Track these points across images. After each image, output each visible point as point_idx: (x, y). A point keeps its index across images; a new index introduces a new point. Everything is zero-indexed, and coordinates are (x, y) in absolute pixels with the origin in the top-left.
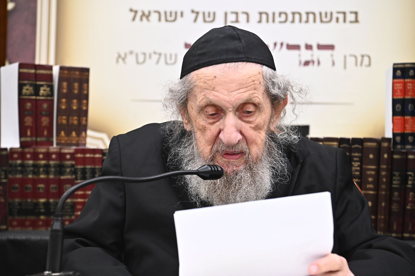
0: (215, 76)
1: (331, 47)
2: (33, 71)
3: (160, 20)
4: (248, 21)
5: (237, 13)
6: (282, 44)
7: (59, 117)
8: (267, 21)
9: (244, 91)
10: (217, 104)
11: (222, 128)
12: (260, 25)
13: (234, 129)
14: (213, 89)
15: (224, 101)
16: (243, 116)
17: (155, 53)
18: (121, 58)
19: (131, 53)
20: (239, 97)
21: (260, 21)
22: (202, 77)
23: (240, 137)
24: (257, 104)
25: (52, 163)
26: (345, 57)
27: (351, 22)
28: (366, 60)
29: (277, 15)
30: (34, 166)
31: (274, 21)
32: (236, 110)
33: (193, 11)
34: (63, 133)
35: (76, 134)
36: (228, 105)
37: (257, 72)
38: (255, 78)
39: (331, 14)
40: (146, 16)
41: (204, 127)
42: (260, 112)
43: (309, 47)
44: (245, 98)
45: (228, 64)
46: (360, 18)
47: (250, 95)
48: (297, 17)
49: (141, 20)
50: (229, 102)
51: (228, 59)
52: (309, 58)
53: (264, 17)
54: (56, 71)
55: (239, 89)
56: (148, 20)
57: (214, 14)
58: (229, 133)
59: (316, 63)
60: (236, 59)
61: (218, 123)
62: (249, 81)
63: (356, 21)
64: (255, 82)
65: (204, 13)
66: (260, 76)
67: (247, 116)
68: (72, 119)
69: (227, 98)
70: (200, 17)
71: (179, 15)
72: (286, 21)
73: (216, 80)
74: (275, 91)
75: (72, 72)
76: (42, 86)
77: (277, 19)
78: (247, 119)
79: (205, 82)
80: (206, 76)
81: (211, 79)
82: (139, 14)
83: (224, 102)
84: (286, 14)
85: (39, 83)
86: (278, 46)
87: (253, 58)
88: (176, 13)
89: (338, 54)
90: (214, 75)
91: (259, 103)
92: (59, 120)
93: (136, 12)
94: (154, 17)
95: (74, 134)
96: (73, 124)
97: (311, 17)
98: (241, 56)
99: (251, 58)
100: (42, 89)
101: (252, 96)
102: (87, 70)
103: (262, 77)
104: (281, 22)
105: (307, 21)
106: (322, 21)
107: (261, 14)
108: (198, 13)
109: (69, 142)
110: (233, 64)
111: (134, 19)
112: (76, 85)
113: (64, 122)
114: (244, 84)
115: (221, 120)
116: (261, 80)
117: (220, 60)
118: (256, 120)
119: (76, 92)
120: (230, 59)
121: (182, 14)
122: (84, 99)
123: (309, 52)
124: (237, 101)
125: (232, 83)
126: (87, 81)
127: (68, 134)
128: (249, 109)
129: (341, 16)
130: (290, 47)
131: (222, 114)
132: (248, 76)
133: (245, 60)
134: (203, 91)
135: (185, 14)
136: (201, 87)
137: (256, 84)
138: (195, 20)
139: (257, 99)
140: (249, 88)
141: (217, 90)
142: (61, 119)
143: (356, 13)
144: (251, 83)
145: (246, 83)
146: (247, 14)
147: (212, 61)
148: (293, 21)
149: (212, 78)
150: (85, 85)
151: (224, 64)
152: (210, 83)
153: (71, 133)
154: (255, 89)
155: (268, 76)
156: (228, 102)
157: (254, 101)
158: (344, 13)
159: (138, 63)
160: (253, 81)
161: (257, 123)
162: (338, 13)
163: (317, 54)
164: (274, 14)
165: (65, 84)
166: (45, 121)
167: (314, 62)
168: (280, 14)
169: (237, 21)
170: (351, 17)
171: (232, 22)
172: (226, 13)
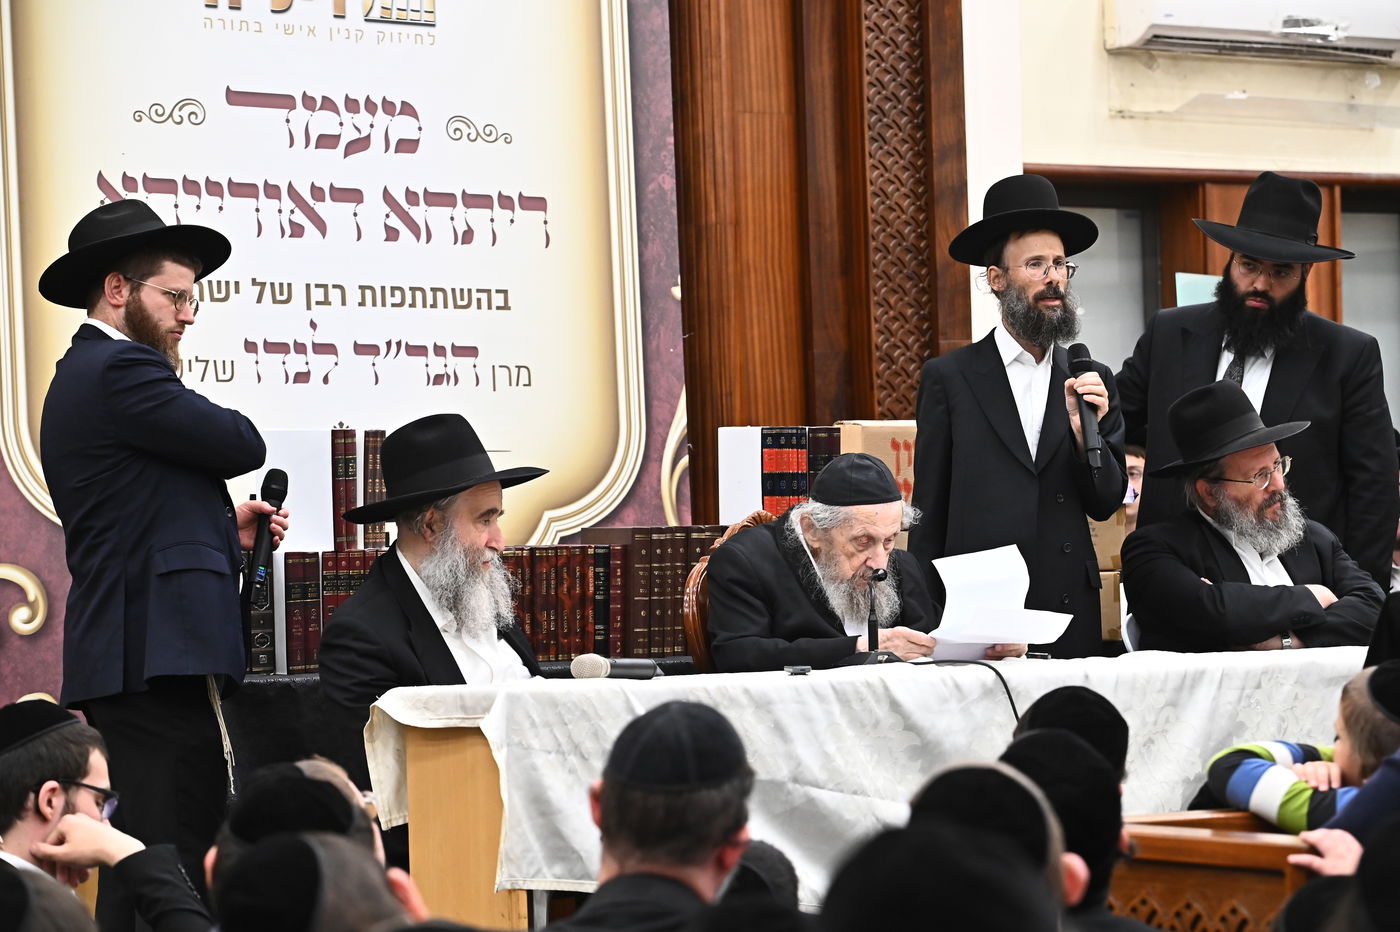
0: (876, 513)
1: (472, 352)
4: (344, 302)
5: (325, 287)
6: (399, 344)
8: (374, 304)
10: (874, 536)
11: (870, 556)
12: (362, 308)
14: (874, 524)
15: (881, 534)
17: (197, 360)
20: (892, 530)
21: (362, 304)
22: (864, 512)
26: (494, 369)
27: (498, 308)
28: (524, 375)
29: (388, 292)
31: (384, 305)
32: (885, 540)
33: (254, 282)
36: (882, 537)
39: (470, 291)
43: (439, 351)
46: (510, 302)
48: (419, 294)
50: (884, 535)
52: (442, 371)
53: (368, 293)
54: (360, 439)
57: (289, 285)
59: (452, 379)
61: (866, 552)
63: (506, 307)
65: (272, 284)
69: (883, 532)
70: (268, 288)
71: (232, 287)
72: (401, 304)
73: (877, 516)
77: (389, 300)
78: (887, 547)
79: (867, 518)
80: (868, 511)
81: (873, 515)
84: (401, 289)
86: (394, 348)
88: (227, 283)
89: (483, 362)
97: (440, 296)
104: (393, 305)
105: (434, 305)
106: (456, 306)
107: (363, 288)
108: (263, 285)
115: (870, 550)
121: (237, 283)
123: (441, 360)
125: (888, 519)
129: (484, 297)
130: (412, 350)
134: (863, 524)
135: (241, 287)
136: (861, 520)
138: (259, 301)
141: (877, 525)
143: (505, 292)
146: (342, 289)
148: (413, 305)
152: (872, 518)
162: (478, 291)
163: (454, 363)
164: (383, 288)
167: (449, 377)
168: (393, 289)
169: (326, 302)
170: (498, 300)
171: (318, 303)
172: (308, 286)
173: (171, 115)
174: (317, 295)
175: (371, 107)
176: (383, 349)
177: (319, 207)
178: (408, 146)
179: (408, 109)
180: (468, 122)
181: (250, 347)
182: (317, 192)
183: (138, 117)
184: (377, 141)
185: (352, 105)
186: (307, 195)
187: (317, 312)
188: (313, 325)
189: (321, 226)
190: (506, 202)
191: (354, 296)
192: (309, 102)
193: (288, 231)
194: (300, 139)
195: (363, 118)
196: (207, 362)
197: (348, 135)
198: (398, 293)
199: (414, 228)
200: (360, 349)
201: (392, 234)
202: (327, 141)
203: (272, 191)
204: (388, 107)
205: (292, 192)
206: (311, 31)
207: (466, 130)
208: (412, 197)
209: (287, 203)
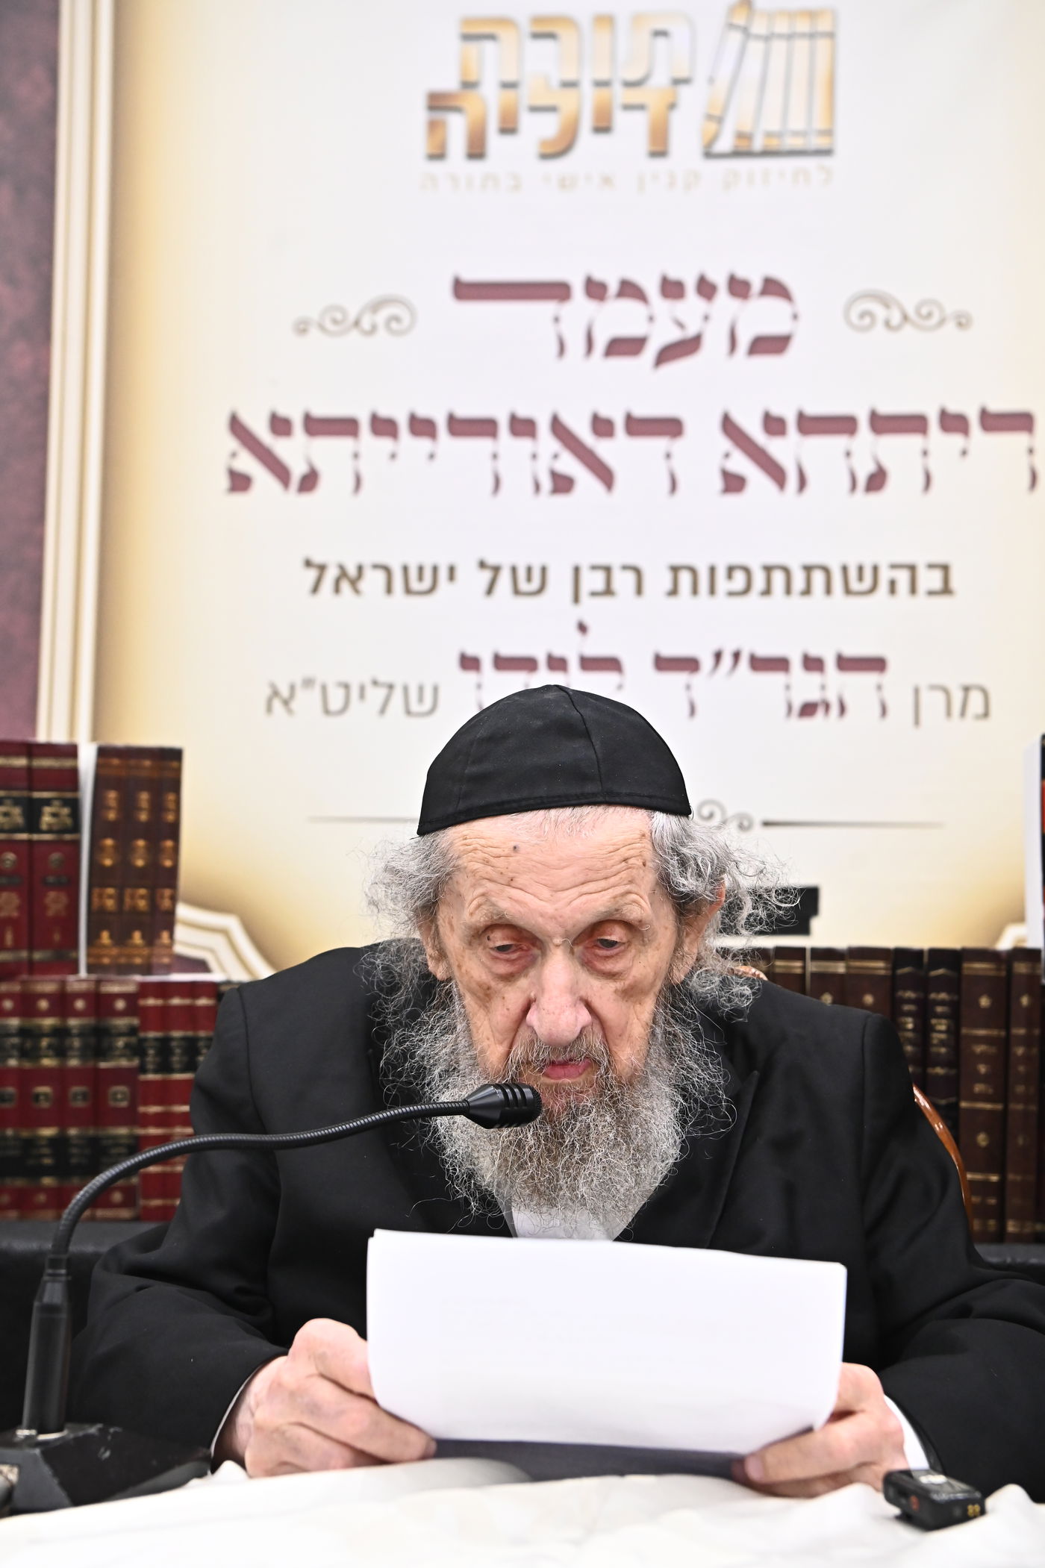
0: (515, 848)
1: (877, 664)
2: (21, 762)
3: (389, 589)
4: (639, 590)
5: (608, 570)
6: (737, 656)
7: (96, 891)
8: (695, 591)
9: (600, 889)
10: (521, 923)
11: (532, 995)
12: (673, 600)
13: (566, 999)
14: (510, 882)
15: (542, 915)
16: (597, 955)
17: (375, 683)
18: (280, 698)
19: (308, 683)
20: (585, 904)
21: (674, 592)
22: (479, 847)
23: (585, 1017)
24: (636, 923)
25: (73, 1022)
26: (917, 691)
27: (931, 593)
28: (976, 700)
29: (721, 574)
30: (23, 1032)
31: (712, 591)
32: (574, 940)
33: (482, 565)
34: (105, 937)
35: (143, 937)
36: (550, 927)
37: (637, 836)
38: (632, 852)
39: (875, 569)
40: (350, 579)
41: (485, 987)
42: (644, 945)
43: (813, 664)
44: (603, 909)
45: (553, 812)
46: (954, 583)
47: (617, 899)
48: (778, 578)
49: (337, 589)
50: (555, 919)
51: (554, 797)
52: (814, 696)
53: (685, 578)
54: (87, 761)
55: (583, 884)
56: (357, 591)
57: (544, 570)
58: (554, 1013)
59: (835, 709)
60: (577, 797)
61: (523, 982)
62: (612, 862)
63: (946, 590)
64: (631, 861)
65: (514, 570)
66: (643, 845)
67: (607, 957)
68: (132, 897)
69: (549, 909)
70: (505, 578)
71: (443, 574)
72: (747, 590)
73: (518, 857)
74: (688, 883)
75: (132, 762)
76: (48, 802)
77: (722, 584)
78: (609, 966)
79: (487, 862)
80: (490, 844)
81: (502, 854)
82: (331, 574)
83: (540, 920)
84: (747, 571)
85: (37, 795)
86: (727, 660)
87: (624, 791)
88: (435, 569)
89: (895, 683)
90: (513, 844)
91: (640, 921)
92: (96, 900)
93: (322, 568)
94: (374, 580)
95: (137, 937)
96: (135, 910)
97: (818, 577)
98: (590, 788)
99: (618, 794)
100: (47, 810)
101: (621, 902)
102: (176, 755)
103: (650, 847)
104: (731, 594)
105: (807, 591)
106: (848, 591)
107: (675, 570)
108: (496, 570)
109: (123, 960)
110: (566, 813)
111: (315, 589)
112: (144, 797)
113: (110, 903)
114: (598, 870)
115: (532, 973)
116: (648, 854)
117: (530, 799)
118: (630, 968)
119: (143, 817)
120: (559, 796)
121: (452, 571)
122: (166, 838)
123: (815, 678)
124: (579, 916)
125: (564, 867)
126: (176, 786)
127: (121, 938)
128: (610, 935)
129: (903, 578)
130: (760, 664)
131: (536, 951)
132: (611, 848)
133: (601, 799)
134: (481, 885)
135: (459, 574)
136: (474, 872)
137: (634, 868)
138: (490, 590)
139: (636, 908)
140: (613, 880)
141: (520, 886)
142: (101, 896)
143: (945, 569)
144: (619, 866)
145: (606, 868)
146: (638, 571)
147: (509, 802)
148: (767, 591)
149: (507, 852)
150: (171, 797)
151: (542, 813)
152: (500, 863)
153: (130, 936)
154: (631, 882)
155: (668, 842)
156: (553, 918)
157: (629, 914)
158: (912, 569)
159: (327, 711)
160: (625, 860)
161: (634, 977)
162: (894, 566)
163: (835, 683)
164: (712, 570)
165: (112, 795)
166: (54, 902)
167: (827, 707)
168: (731, 570)
169: (608, 591)
170: (930, 580)
171: (594, 594)
172: (577, 570)
173: (357, 323)
174: (593, 581)
175: (706, 288)
176: (707, 662)
177: (603, 449)
178: (770, 345)
179: (774, 288)
180: (885, 301)
181: (469, 663)
182: (602, 427)
183: (302, 328)
184: (715, 342)
185: (672, 289)
186: (583, 430)
187: (591, 609)
188: (582, 628)
189: (605, 475)
190: (953, 423)
191: (658, 580)
192: (595, 290)
193: (546, 483)
194: (576, 344)
195: (691, 307)
196: (391, 687)
197: (663, 335)
198: (739, 579)
199: (776, 473)
200: (663, 663)
201: (733, 483)
202: (624, 347)
203: (523, 427)
204: (739, 288)
205: (559, 428)
206: (607, 181)
207: (880, 312)
208: (774, 425)
209: (547, 442)
